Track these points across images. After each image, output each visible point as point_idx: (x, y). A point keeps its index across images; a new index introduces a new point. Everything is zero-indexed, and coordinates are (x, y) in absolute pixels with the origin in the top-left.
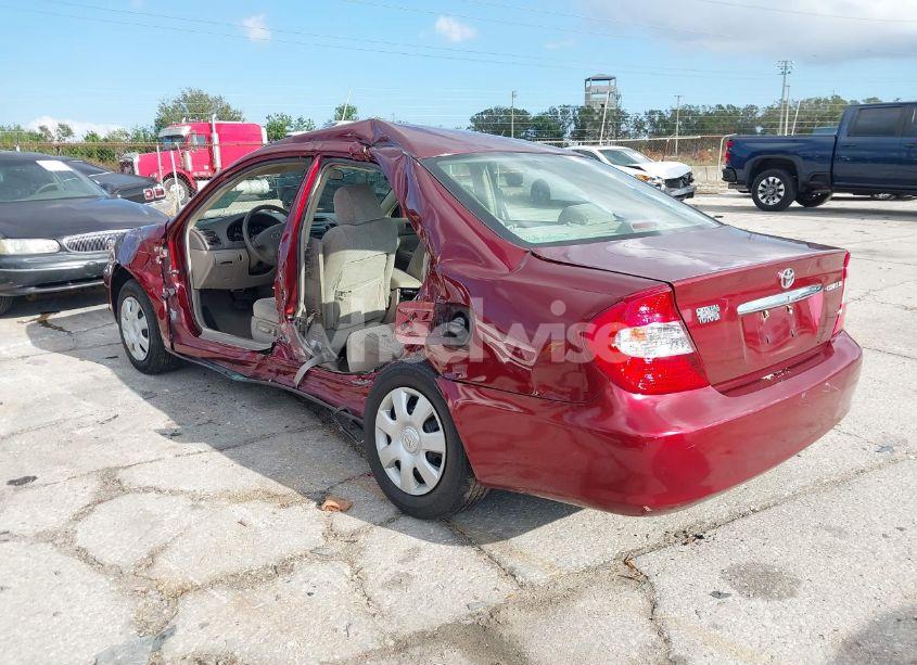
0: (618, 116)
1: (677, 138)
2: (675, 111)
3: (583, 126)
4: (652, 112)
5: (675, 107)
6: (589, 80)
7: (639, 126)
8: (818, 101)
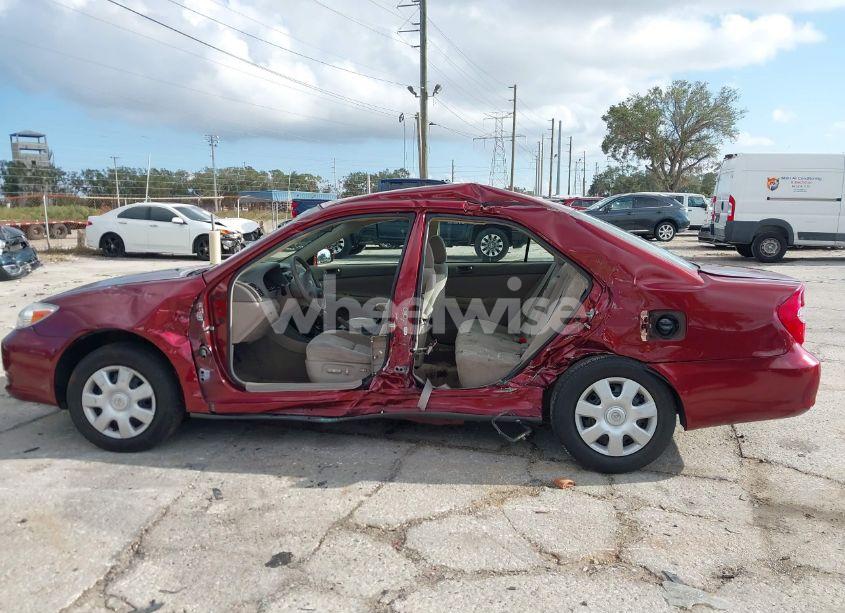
0: (55, 174)
1: (118, 198)
2: (112, 171)
3: (15, 180)
4: (89, 172)
5: (112, 167)
6: (15, 135)
7: (77, 183)
8: (236, 171)
